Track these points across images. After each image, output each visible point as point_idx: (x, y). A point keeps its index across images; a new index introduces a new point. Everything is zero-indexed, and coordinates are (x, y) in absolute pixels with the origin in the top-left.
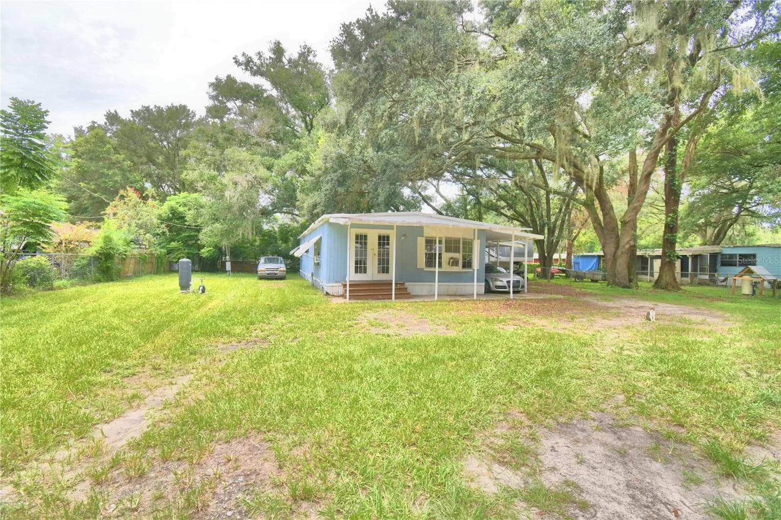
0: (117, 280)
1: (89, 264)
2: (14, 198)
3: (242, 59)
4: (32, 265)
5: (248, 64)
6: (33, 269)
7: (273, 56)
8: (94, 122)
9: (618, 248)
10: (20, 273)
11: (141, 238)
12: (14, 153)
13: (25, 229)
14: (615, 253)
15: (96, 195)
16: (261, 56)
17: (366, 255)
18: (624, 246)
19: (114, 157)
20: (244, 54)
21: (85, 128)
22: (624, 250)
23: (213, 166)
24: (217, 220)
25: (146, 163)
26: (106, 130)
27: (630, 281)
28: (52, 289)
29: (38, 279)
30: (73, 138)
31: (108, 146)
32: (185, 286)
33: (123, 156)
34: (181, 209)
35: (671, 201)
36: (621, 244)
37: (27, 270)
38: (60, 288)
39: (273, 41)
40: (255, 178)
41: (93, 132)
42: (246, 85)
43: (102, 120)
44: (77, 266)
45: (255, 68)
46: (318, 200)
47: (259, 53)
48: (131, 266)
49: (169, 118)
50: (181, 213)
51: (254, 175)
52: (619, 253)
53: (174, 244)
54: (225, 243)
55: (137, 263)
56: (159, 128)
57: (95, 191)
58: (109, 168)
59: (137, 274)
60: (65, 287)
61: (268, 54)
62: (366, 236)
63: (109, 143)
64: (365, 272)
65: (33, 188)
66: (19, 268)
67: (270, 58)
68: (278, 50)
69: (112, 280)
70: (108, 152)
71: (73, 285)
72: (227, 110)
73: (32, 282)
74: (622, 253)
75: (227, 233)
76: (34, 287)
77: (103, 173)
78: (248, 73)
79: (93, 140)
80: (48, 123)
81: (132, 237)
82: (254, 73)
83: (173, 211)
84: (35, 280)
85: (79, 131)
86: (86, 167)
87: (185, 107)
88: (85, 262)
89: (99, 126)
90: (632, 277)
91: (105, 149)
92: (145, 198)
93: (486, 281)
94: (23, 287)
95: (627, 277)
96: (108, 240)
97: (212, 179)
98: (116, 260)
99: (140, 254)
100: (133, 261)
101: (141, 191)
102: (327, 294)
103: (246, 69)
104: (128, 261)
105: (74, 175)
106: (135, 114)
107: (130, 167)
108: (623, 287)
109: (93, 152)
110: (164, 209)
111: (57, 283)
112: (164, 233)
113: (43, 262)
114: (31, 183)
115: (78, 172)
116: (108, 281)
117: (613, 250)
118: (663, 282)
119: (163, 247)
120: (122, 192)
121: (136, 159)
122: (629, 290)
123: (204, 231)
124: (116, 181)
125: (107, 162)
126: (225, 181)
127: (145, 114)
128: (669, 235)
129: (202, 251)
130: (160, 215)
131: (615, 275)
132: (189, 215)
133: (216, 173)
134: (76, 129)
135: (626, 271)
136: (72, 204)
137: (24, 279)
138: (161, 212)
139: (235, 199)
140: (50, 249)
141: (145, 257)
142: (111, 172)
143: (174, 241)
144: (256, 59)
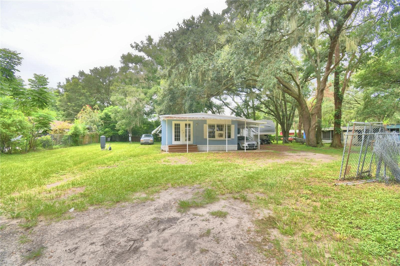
0: (80, 145)
1: (68, 139)
2: (36, 113)
3: (134, 45)
4: (44, 139)
5: (136, 46)
6: (44, 141)
7: (148, 42)
8: (74, 76)
9: (310, 127)
10: (39, 142)
11: (92, 127)
12: (35, 96)
13: (40, 125)
14: (309, 129)
15: (75, 108)
16: (142, 43)
17: (179, 133)
18: (312, 126)
19: (83, 91)
20: (135, 43)
21: (70, 79)
22: (313, 128)
23: (123, 94)
24: (124, 118)
25: (96, 93)
26: (79, 79)
27: (318, 143)
28: (52, 149)
29: (46, 145)
30: (65, 83)
31: (79, 86)
32: (103, 147)
33: (86, 91)
34: (110, 113)
35: (337, 103)
36: (311, 125)
37: (42, 141)
38: (55, 148)
39: (147, 36)
40: (138, 99)
41: (73, 80)
42: (136, 57)
43: (77, 75)
44: (64, 139)
45: (140, 48)
46: (162, 109)
47: (142, 42)
48: (87, 139)
49: (106, 72)
50: (110, 115)
51: (138, 98)
52: (310, 129)
53: (107, 129)
54: (128, 128)
55: (90, 138)
56: (101, 77)
57: (74, 107)
58: (80, 96)
59: (90, 143)
60: (58, 148)
61: (146, 42)
62: (179, 125)
63: (80, 85)
64: (179, 140)
65: (43, 109)
66: (39, 140)
67: (147, 43)
68: (150, 40)
69: (78, 145)
70: (80, 89)
71: (61, 147)
72: (129, 68)
73: (44, 146)
74: (312, 130)
75: (128, 124)
76: (45, 148)
77: (78, 98)
78: (137, 51)
79: (73, 84)
80: (48, 82)
81: (87, 126)
82: (140, 51)
83: (106, 115)
84: (45, 145)
85: (68, 80)
86: (71, 96)
87: (112, 67)
88: (67, 138)
89: (76, 77)
90: (319, 142)
91: (78, 88)
92: (94, 109)
93: (238, 144)
94: (40, 148)
95: (315, 142)
96: (76, 128)
97: (122, 99)
98: (80, 137)
99: (91, 134)
100: (88, 137)
101: (92, 106)
102: (162, 150)
103: (137, 49)
104: (85, 137)
105: (65, 100)
106: (91, 71)
107: (89, 95)
108: (313, 147)
109: (73, 89)
110: (102, 114)
111: (54, 147)
112: (102, 125)
113: (49, 138)
114: (42, 107)
115: (67, 98)
116: (76, 146)
117: (308, 128)
118: (334, 144)
119: (102, 131)
120: (84, 107)
121: (92, 91)
122: (317, 148)
123: (118, 123)
124: (83, 102)
125: (79, 93)
126: (127, 100)
127: (95, 71)
128: (336, 120)
129: (119, 132)
130: (101, 117)
131: (309, 141)
132: (112, 116)
133: (123, 97)
134: (66, 79)
135: (315, 139)
136: (66, 112)
137: (41, 145)
138: (101, 115)
139: (131, 109)
140: (52, 133)
141: (94, 135)
142: (81, 98)
143: (107, 128)
144: (140, 44)
